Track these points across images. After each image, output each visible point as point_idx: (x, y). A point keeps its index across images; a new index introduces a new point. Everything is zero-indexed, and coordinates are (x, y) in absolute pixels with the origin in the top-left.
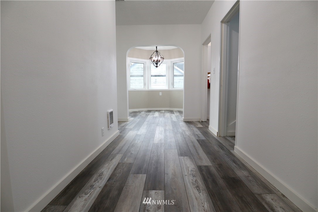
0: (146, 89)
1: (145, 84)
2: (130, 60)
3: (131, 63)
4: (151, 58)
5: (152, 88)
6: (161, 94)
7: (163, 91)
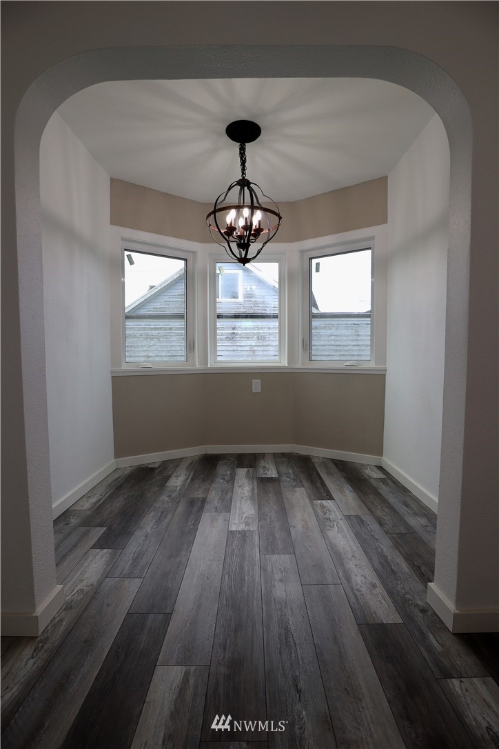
0: (198, 366)
1: (190, 347)
2: (123, 239)
3: (127, 253)
4: (214, 212)
5: (219, 359)
6: (257, 386)
7: (268, 376)
